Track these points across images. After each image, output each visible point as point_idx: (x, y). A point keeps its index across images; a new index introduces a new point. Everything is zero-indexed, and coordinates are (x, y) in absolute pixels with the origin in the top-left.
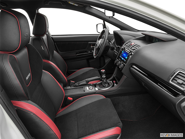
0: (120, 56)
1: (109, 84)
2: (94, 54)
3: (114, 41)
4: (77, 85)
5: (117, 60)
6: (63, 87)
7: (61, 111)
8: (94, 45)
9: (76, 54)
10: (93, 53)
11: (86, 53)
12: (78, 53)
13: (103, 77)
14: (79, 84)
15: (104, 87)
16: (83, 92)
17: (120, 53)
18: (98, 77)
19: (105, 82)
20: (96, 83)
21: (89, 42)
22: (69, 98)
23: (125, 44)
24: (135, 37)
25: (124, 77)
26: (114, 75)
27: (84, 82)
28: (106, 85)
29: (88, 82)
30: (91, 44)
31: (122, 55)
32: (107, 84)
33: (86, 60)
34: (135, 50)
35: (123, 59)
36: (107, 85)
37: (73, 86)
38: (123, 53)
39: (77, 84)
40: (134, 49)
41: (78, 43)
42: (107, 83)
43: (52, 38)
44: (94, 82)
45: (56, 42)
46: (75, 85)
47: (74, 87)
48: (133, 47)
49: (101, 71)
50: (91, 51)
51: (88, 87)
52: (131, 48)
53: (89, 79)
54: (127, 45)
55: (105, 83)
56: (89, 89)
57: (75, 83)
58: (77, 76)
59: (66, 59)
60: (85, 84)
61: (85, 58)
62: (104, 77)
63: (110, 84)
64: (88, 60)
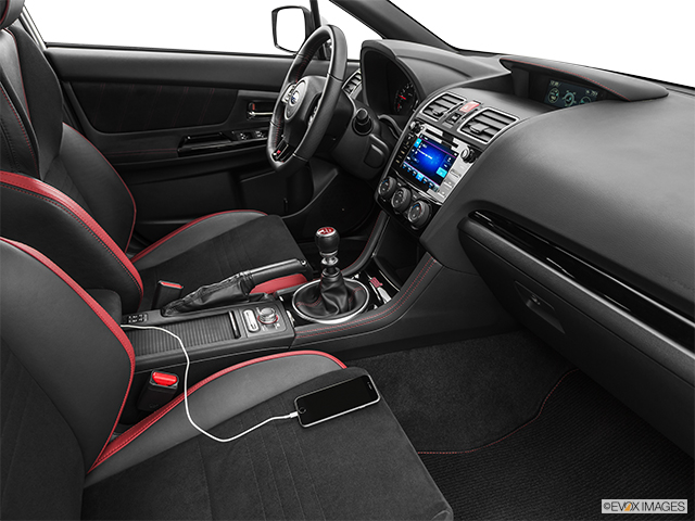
0: (406, 164)
1: (350, 294)
2: (271, 151)
3: (361, 93)
4: (198, 302)
5: (391, 180)
6: (123, 314)
7: (115, 449)
8: (267, 105)
9: (180, 146)
10: (266, 142)
11: (228, 143)
12: (189, 142)
13: (324, 262)
14: (203, 298)
15: (332, 310)
16: (232, 343)
17: (401, 148)
18: (298, 263)
19: (333, 285)
20: (289, 290)
21: (242, 93)
22: (157, 376)
23: (428, 108)
24: (467, 76)
25: (429, 267)
26: (370, 249)
27: (228, 288)
28: (338, 299)
29: (252, 283)
30: (248, 100)
31: (416, 156)
32: (345, 298)
33: (225, 174)
34: (491, 136)
35: (420, 176)
36: (342, 300)
37: (175, 308)
38: (422, 149)
39: (193, 297)
40: (483, 133)
41: (186, 89)
42: (342, 293)
43: (48, 55)
44: (280, 287)
45: (73, 79)
46: (185, 304)
47: (182, 311)
48: (473, 120)
49: (319, 233)
50: (250, 136)
51: (250, 312)
52: (467, 126)
53: (256, 272)
54: (438, 110)
55: (336, 291)
56: (261, 320)
57: (181, 294)
58: (186, 253)
59: (127, 168)
60: (238, 296)
61: (224, 167)
62: (332, 262)
63: (356, 294)
64: (235, 174)
